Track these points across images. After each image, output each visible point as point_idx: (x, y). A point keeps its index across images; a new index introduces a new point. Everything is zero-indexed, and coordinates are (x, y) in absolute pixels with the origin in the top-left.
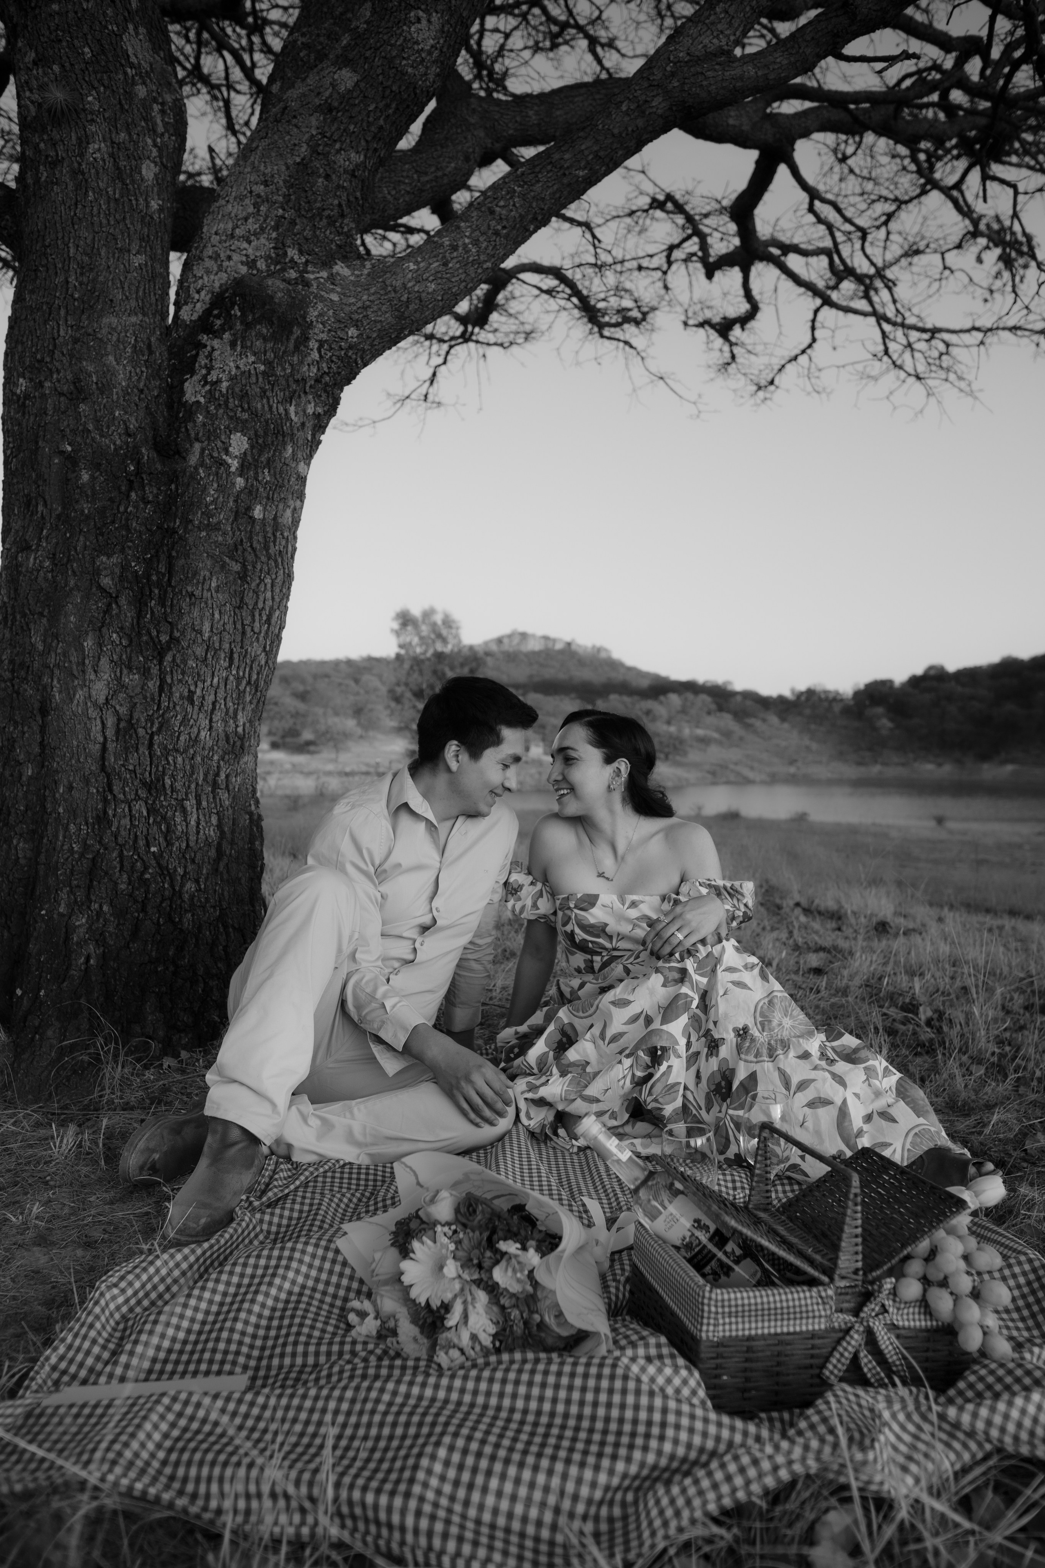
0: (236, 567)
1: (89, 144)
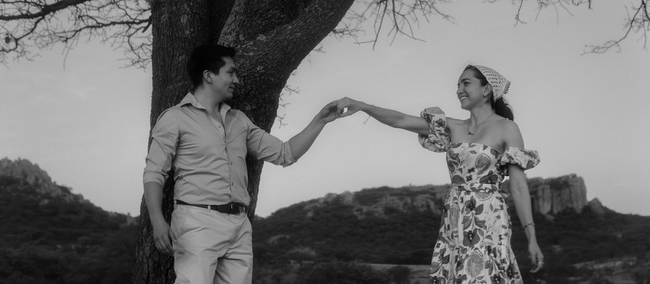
1: (162, 15)
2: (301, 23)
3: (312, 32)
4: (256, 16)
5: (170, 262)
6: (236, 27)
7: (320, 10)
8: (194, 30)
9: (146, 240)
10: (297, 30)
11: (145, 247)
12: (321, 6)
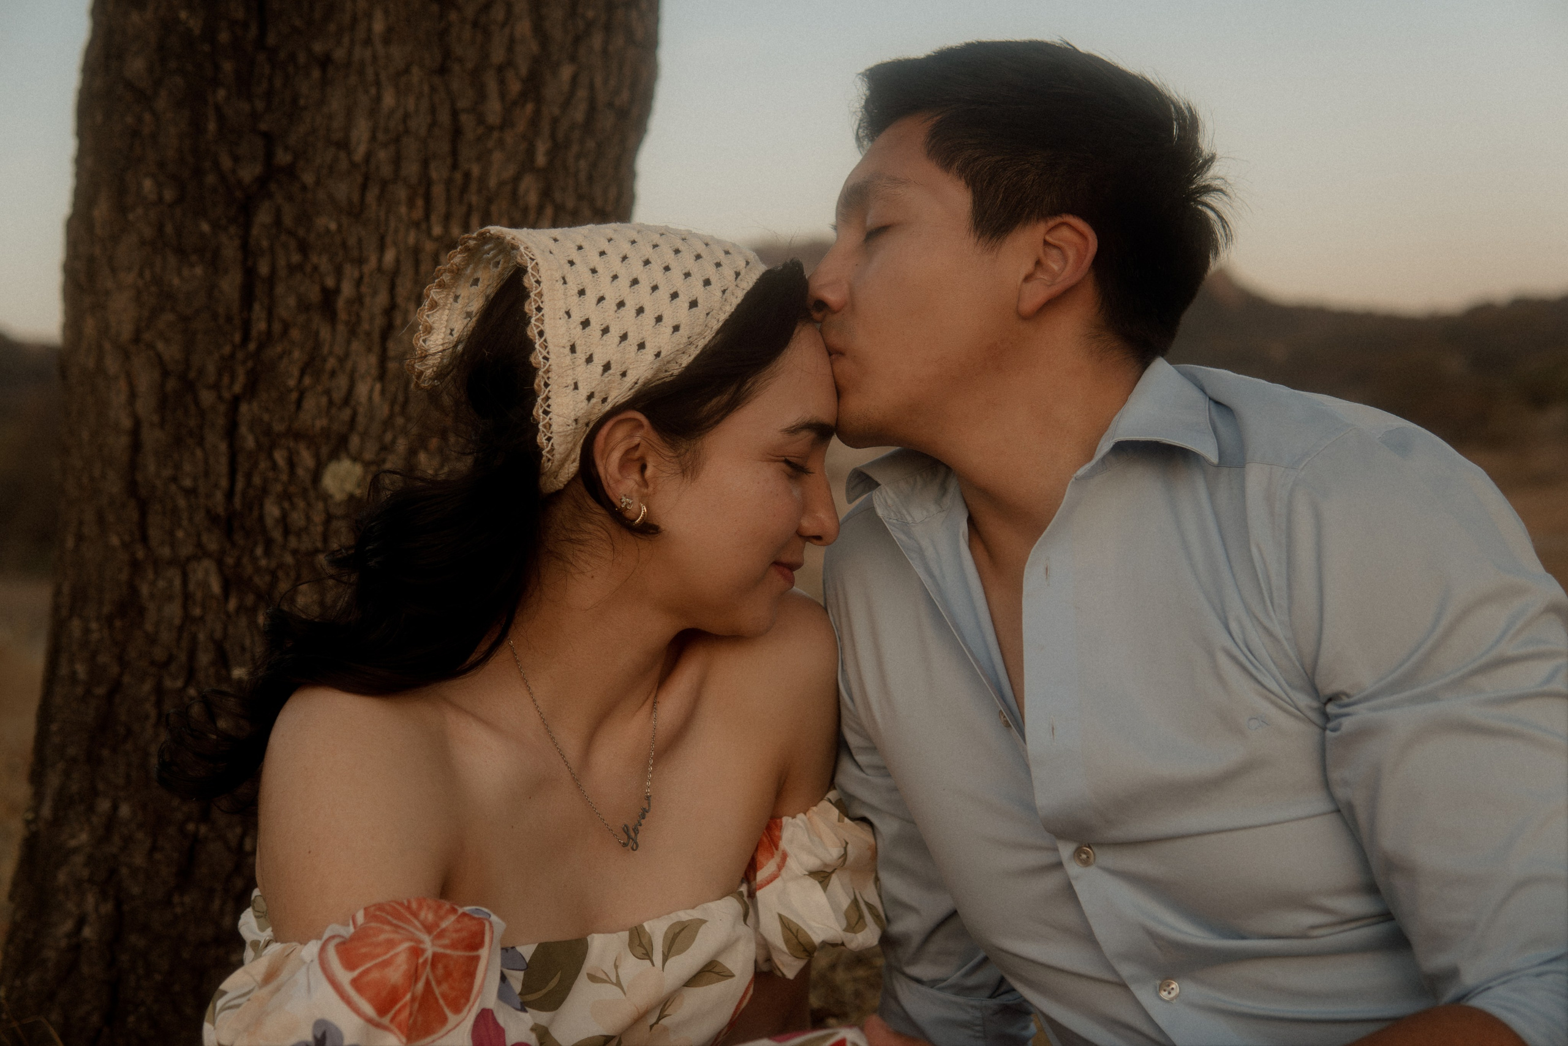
5: (244, 362)
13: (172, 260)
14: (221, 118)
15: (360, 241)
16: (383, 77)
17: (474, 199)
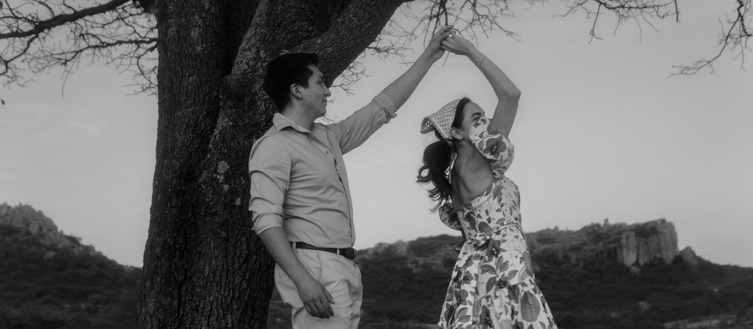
0: (224, 234)
1: (169, 29)
2: (333, 36)
3: (346, 47)
4: (280, 28)
5: (178, 321)
6: (256, 42)
7: (355, 20)
8: (207, 46)
9: (149, 295)
10: (328, 44)
11: (148, 303)
12: (356, 16)
13: (163, 297)
14: (176, 265)
15: (205, 294)
16: (213, 257)
17: (231, 286)
